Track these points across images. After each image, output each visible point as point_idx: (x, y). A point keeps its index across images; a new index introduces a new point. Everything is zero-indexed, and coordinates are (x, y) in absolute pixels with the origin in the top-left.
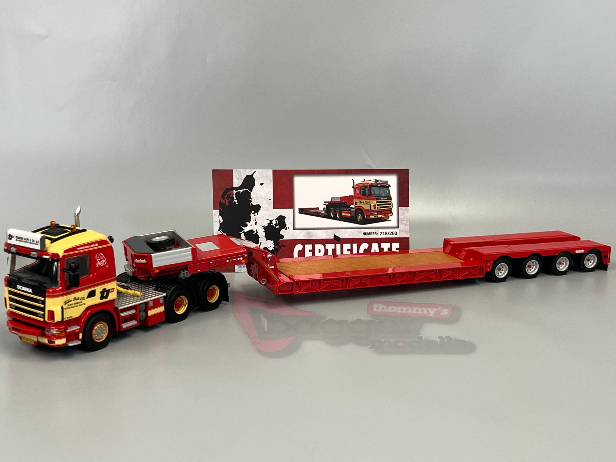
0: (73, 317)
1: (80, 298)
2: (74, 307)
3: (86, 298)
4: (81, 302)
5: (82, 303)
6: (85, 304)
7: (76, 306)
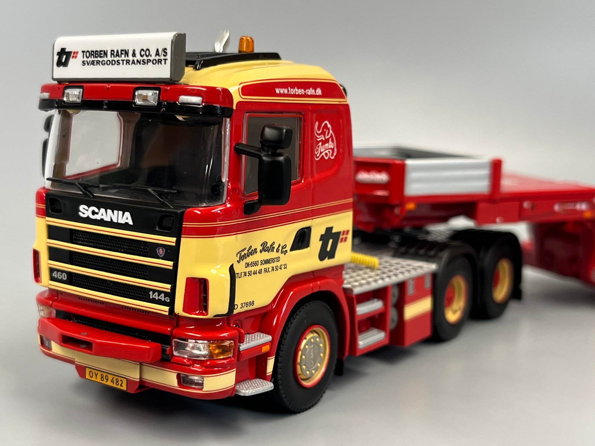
0: (257, 305)
1: (276, 246)
2: (260, 272)
3: (288, 248)
4: (278, 259)
5: (278, 264)
6: (285, 268)
7: (266, 271)
